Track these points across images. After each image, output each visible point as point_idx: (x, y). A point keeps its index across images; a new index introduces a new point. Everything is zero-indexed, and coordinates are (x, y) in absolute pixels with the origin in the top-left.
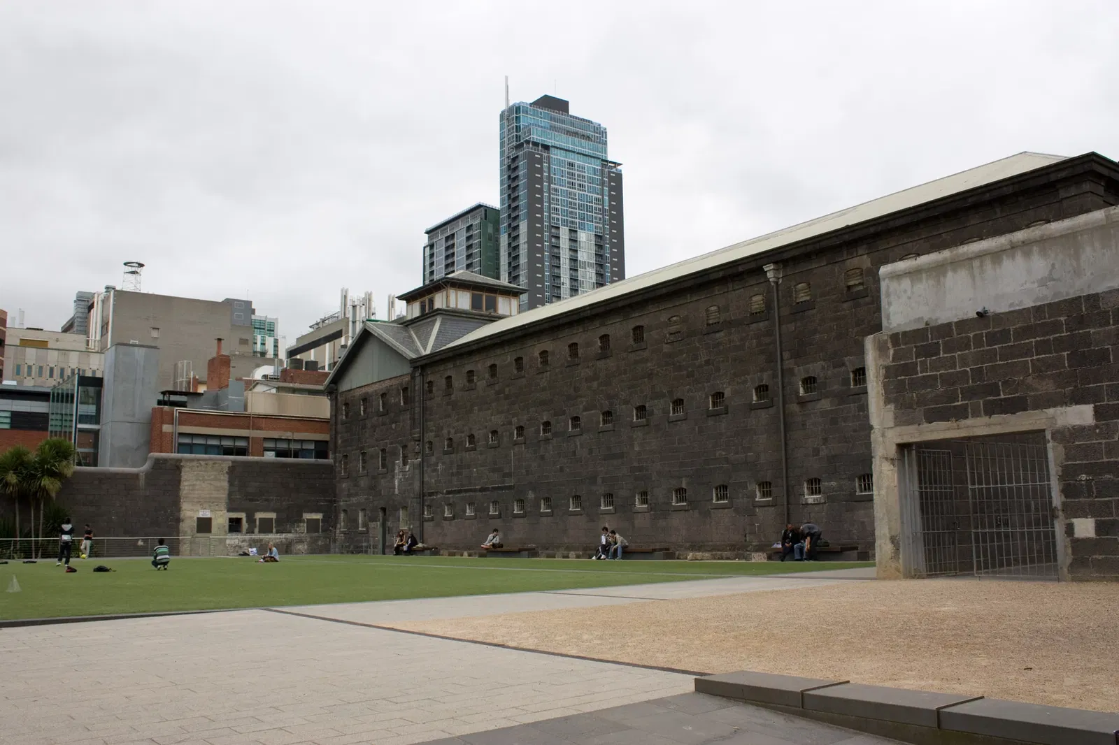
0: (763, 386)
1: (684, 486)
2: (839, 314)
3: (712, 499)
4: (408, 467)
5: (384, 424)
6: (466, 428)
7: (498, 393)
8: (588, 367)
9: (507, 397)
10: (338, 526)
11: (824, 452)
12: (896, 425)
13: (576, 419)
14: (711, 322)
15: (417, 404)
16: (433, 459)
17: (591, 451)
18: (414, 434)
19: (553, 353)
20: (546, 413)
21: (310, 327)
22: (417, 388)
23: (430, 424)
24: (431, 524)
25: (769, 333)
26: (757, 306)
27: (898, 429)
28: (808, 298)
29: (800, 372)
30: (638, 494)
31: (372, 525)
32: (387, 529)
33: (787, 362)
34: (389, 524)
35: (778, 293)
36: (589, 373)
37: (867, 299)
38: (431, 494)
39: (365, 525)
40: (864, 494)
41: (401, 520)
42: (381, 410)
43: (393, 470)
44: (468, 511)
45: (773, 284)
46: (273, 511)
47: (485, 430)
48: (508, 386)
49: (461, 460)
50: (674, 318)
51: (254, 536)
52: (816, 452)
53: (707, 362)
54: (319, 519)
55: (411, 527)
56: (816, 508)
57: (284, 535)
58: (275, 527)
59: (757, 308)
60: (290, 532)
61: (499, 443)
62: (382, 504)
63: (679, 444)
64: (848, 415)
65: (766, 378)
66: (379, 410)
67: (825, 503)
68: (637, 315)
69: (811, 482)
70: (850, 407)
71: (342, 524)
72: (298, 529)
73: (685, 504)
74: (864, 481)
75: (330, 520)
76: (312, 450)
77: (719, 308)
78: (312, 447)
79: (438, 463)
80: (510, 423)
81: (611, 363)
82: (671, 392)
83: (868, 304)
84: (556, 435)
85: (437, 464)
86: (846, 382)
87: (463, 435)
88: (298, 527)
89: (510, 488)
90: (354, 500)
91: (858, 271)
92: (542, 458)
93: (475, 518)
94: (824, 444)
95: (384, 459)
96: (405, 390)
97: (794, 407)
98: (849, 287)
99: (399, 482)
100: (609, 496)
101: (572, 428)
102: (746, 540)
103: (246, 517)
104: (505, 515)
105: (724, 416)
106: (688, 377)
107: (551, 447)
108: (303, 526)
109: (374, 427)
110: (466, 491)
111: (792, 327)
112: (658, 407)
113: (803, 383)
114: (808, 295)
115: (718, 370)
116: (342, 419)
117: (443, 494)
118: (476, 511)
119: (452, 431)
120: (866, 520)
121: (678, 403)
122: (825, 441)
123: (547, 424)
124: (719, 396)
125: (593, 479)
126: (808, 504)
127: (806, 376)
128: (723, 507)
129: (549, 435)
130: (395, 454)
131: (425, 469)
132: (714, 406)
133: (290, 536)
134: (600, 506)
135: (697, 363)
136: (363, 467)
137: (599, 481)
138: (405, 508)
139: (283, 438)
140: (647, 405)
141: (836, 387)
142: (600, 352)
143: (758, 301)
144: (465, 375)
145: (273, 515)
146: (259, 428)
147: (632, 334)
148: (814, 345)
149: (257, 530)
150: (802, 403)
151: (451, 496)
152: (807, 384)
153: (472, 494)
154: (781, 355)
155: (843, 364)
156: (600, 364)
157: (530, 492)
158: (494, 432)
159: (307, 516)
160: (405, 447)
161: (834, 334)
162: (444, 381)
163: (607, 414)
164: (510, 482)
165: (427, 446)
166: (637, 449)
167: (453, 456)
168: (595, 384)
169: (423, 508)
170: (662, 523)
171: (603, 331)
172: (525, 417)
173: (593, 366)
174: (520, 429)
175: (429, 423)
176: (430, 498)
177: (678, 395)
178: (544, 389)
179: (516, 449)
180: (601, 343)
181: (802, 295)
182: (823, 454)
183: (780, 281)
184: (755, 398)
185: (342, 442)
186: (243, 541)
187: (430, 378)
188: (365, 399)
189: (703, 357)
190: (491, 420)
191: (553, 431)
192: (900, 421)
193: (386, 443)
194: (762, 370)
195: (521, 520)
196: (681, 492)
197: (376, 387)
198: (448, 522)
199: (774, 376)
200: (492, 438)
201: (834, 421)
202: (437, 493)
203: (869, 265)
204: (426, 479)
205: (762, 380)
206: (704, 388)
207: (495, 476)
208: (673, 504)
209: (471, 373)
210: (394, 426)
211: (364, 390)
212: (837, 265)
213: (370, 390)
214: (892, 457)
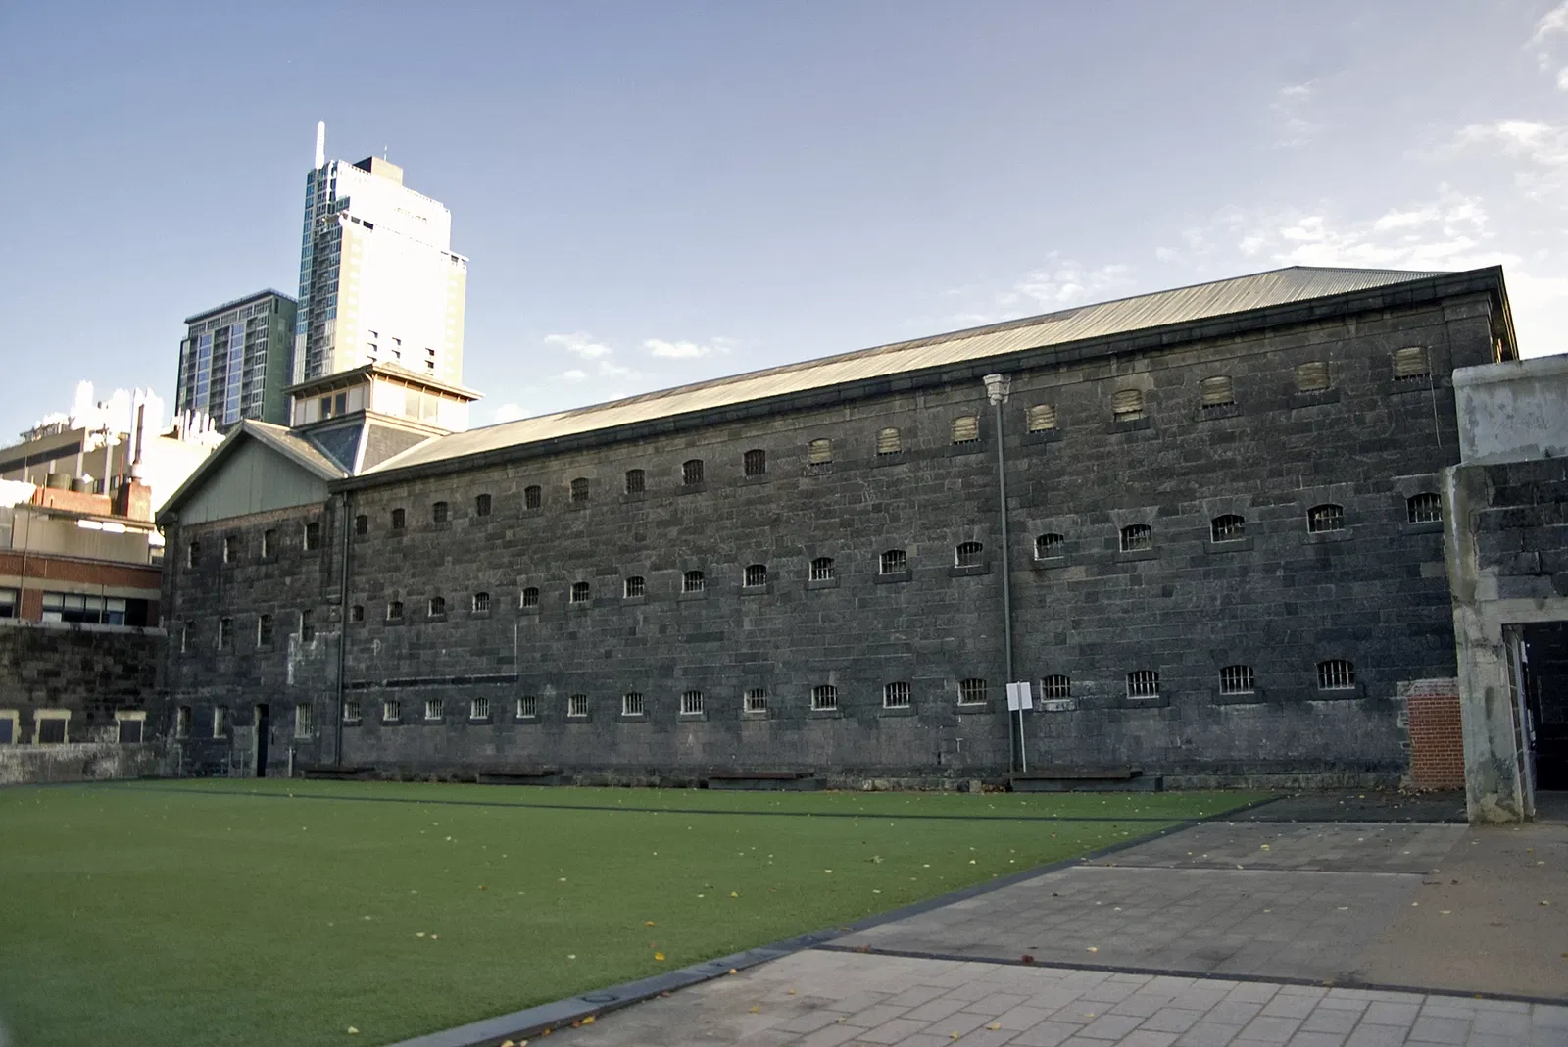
0: (971, 544)
1: (831, 683)
2: (1102, 449)
3: (882, 703)
4: (314, 644)
5: (268, 576)
6: (429, 588)
7: (490, 538)
8: (661, 505)
9: (508, 545)
10: (172, 731)
11: (1075, 638)
12: (1500, 597)
13: (635, 582)
14: (883, 451)
15: (336, 549)
16: (364, 633)
17: (663, 629)
18: (330, 594)
19: (598, 483)
20: (581, 570)
21: (21, 435)
22: (337, 524)
23: (360, 580)
24: (358, 730)
25: (984, 470)
26: (964, 432)
27: (1506, 603)
28: (1050, 426)
29: (1036, 526)
30: (748, 692)
31: (239, 731)
32: (270, 737)
33: (1015, 513)
34: (274, 729)
35: (1001, 417)
36: (664, 514)
37: (1149, 432)
38: (356, 686)
39: (223, 730)
40: (1135, 698)
41: (297, 723)
42: (264, 554)
43: (285, 647)
44: (428, 712)
45: (993, 403)
46: (67, 707)
47: (465, 593)
48: (511, 527)
49: (418, 636)
50: (820, 443)
51: (30, 749)
52: (1061, 639)
53: (877, 508)
54: (139, 722)
55: (318, 735)
56: (1060, 718)
57: (81, 746)
58: (68, 734)
59: (964, 436)
60: (93, 741)
61: (490, 613)
62: (261, 698)
63: (824, 622)
64: (1116, 589)
65: (977, 534)
66: (261, 555)
67: (1075, 710)
68: (754, 433)
69: (1048, 680)
70: (1118, 578)
71: (179, 728)
72: (105, 737)
73: (835, 709)
74: (1138, 680)
75: (159, 722)
76: (121, 613)
77: (899, 431)
78: (121, 607)
79: (373, 639)
80: (514, 583)
81: (703, 502)
82: (811, 549)
83: (1149, 439)
84: (598, 603)
85: (371, 641)
86: (1111, 543)
87: (423, 598)
88: (106, 732)
89: (510, 680)
90: (205, 692)
91: (1133, 394)
92: (573, 636)
93: (443, 722)
94: (1074, 628)
95: (266, 631)
96: (313, 527)
97: (1027, 576)
98: (1116, 414)
99: (295, 667)
100: (693, 694)
101: (629, 594)
102: (939, 762)
103: (20, 718)
104: (500, 718)
105: (904, 584)
106: (842, 526)
107: (589, 622)
108: (114, 732)
109: (250, 582)
110: (425, 682)
111: (1023, 464)
112: (786, 569)
113: (1039, 542)
114: (1051, 421)
115: (895, 518)
116: (186, 568)
117: (380, 685)
118: (445, 713)
119: (402, 592)
120: (1142, 734)
121: (822, 563)
122: (1076, 624)
123: (582, 587)
124: (893, 556)
125: (667, 670)
126: (1046, 711)
127: (1046, 533)
128: (903, 714)
129: (586, 602)
130: (289, 623)
131: (348, 647)
132: (884, 571)
133: (92, 747)
134: (680, 709)
135: (859, 507)
136: (225, 643)
137: (678, 672)
138: (305, 705)
139: (76, 592)
140: (767, 566)
141: (1095, 550)
142: (683, 484)
143: (966, 427)
144: (431, 509)
145: (65, 715)
146: (38, 575)
147: (743, 461)
148: (1059, 490)
149: (36, 738)
150: (1039, 570)
151: (396, 689)
152: (1045, 544)
153: (436, 687)
154: (1006, 502)
155: (1107, 519)
156: (683, 502)
157: (549, 686)
158: (481, 596)
159: (119, 716)
160: (307, 613)
161: (1092, 477)
162: (388, 517)
163: (694, 576)
164: (514, 671)
165: (352, 612)
166: (747, 626)
167: (401, 628)
168: (673, 532)
169: (342, 705)
170: (791, 736)
171: (692, 454)
172: (542, 575)
173: (671, 504)
174: (532, 593)
175: (357, 578)
176: (354, 691)
177: (823, 552)
178: (579, 535)
179: (524, 622)
180: (686, 471)
181: (1041, 421)
182: (1073, 641)
183: (1006, 401)
184: (957, 561)
185: (184, 602)
186: (11, 757)
187: (362, 510)
188: (233, 538)
189: (870, 499)
190: (476, 578)
191: (594, 596)
192: (1505, 592)
193: (274, 606)
194: (972, 522)
195: (530, 729)
196: (824, 692)
197: (254, 521)
198: (390, 729)
199: (994, 531)
200: (477, 605)
201: (1092, 597)
202: (369, 684)
203: (1153, 387)
204: (350, 661)
205: (971, 537)
206: (871, 544)
207: (483, 662)
208: (813, 709)
209: (441, 507)
210: (288, 580)
211: (232, 524)
212: (1100, 383)
213: (245, 524)
214: (1496, 644)
